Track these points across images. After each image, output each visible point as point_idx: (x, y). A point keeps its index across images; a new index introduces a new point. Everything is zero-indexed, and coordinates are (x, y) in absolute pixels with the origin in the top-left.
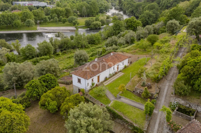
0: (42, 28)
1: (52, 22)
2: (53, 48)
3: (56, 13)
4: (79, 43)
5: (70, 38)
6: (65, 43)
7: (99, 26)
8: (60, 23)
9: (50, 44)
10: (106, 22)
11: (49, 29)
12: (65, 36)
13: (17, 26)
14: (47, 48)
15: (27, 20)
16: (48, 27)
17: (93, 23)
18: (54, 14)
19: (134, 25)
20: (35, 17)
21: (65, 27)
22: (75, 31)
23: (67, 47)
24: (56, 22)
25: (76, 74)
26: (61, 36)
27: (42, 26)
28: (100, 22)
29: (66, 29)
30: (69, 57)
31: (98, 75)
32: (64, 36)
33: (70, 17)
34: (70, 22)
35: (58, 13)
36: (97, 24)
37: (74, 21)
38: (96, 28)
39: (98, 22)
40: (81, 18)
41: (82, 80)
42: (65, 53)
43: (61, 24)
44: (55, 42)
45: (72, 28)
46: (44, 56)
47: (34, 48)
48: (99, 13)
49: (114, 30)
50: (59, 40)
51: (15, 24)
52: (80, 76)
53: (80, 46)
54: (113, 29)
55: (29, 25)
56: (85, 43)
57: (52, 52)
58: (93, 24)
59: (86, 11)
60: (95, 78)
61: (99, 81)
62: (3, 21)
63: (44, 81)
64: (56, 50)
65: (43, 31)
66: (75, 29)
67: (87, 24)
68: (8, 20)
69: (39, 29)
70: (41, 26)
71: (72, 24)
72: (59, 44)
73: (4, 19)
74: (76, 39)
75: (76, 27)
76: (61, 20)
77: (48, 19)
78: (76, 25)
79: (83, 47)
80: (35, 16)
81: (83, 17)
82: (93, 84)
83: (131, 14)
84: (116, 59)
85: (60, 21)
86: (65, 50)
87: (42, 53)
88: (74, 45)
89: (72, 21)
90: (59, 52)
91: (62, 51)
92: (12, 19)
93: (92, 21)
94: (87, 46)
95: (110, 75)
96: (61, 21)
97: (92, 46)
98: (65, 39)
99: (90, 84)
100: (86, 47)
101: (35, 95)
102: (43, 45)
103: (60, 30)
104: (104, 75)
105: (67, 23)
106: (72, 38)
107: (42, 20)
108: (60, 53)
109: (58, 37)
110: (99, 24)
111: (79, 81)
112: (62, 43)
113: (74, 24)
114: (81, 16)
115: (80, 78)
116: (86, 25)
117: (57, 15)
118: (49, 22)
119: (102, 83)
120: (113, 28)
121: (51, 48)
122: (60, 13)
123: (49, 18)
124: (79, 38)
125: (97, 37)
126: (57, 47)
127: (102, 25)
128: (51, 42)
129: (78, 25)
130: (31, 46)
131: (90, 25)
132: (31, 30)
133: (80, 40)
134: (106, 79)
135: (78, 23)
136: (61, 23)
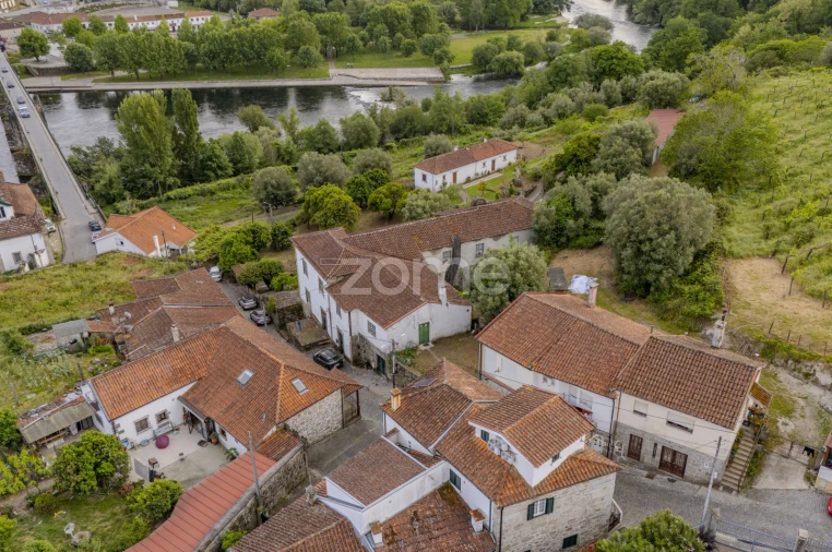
0: (342, 71)
1: (374, 50)
2: (378, 132)
3: (386, 23)
4: (444, 119)
5: (420, 105)
6: (406, 119)
7: (517, 66)
8: (397, 56)
9: (371, 120)
10: (541, 51)
11: (364, 75)
12: (408, 98)
13: (276, 67)
14: (365, 129)
15: (303, 48)
16: (362, 67)
17: (497, 56)
18: (380, 26)
19: (618, 69)
20: (324, 37)
21: (409, 70)
22: (438, 82)
23: (410, 130)
24: (384, 51)
25: (420, 168)
26: (397, 98)
27: (343, 64)
28: (521, 55)
29: (414, 76)
30: (416, 156)
31: (454, 170)
32: (405, 99)
33: (426, 35)
34: (427, 54)
35: (391, 23)
36: (510, 60)
37: (437, 52)
38: (509, 74)
39: (515, 53)
40: (464, 33)
41: (429, 176)
42: (406, 144)
43: (398, 60)
44: (382, 116)
45: (433, 73)
46: (356, 148)
47: (334, 130)
48: (534, 13)
49: (551, 83)
50: (392, 111)
51: (271, 60)
52: (425, 169)
53: (445, 128)
54: (546, 81)
55: (306, 64)
56: (458, 119)
57: (376, 142)
58: (497, 61)
59: (481, 12)
60: (449, 176)
61: (455, 180)
62: (240, 52)
63: (372, 178)
64: (383, 136)
65: (347, 83)
66: (441, 75)
67: (480, 60)
68: (252, 47)
69: (335, 74)
70: (339, 64)
71: (433, 58)
72: (390, 120)
73: (243, 45)
74: (435, 108)
75: (443, 71)
76: (399, 44)
77: (361, 43)
78: (446, 62)
79: (452, 130)
80: (323, 32)
81: (474, 29)
82: (444, 184)
83: (649, 20)
84: (492, 149)
85: (395, 47)
86: (405, 137)
87: (352, 142)
88: (431, 124)
89: (433, 51)
90: (390, 142)
91: (397, 139)
92: (262, 44)
93: (494, 51)
94: (462, 129)
95: (477, 174)
96: (399, 49)
97: (477, 130)
98: (407, 107)
99: (440, 183)
100: (460, 132)
101: (359, 196)
102: (355, 122)
103: (395, 79)
104: (464, 172)
105: (418, 55)
106: (426, 106)
107: (343, 44)
108: (394, 144)
109: (390, 100)
110: (515, 60)
111: (424, 178)
112: (400, 120)
113: (439, 60)
114: (467, 26)
115: (425, 173)
116: (474, 61)
117: (390, 28)
118: (364, 53)
119: (461, 185)
120: (549, 78)
121: (374, 130)
122: (396, 22)
123: (363, 39)
124: (443, 106)
125: (493, 105)
126: (387, 130)
127: (528, 63)
128: (373, 114)
129: (449, 61)
130: (327, 124)
131: (487, 62)
132: (314, 78)
133: (446, 113)
134: (468, 180)
135: (450, 55)
136: (399, 54)
